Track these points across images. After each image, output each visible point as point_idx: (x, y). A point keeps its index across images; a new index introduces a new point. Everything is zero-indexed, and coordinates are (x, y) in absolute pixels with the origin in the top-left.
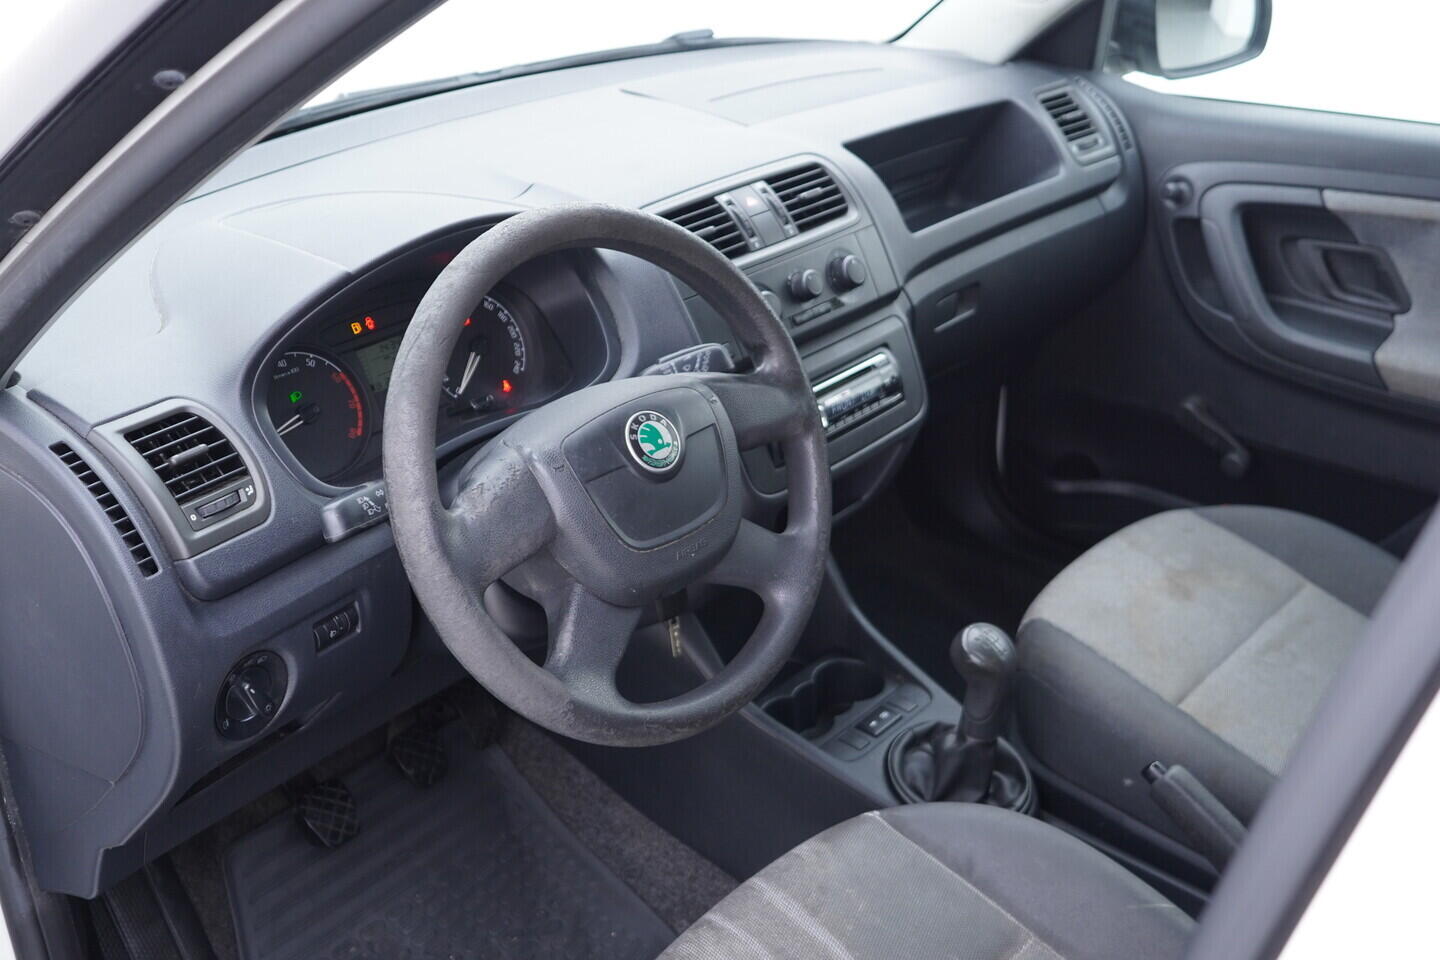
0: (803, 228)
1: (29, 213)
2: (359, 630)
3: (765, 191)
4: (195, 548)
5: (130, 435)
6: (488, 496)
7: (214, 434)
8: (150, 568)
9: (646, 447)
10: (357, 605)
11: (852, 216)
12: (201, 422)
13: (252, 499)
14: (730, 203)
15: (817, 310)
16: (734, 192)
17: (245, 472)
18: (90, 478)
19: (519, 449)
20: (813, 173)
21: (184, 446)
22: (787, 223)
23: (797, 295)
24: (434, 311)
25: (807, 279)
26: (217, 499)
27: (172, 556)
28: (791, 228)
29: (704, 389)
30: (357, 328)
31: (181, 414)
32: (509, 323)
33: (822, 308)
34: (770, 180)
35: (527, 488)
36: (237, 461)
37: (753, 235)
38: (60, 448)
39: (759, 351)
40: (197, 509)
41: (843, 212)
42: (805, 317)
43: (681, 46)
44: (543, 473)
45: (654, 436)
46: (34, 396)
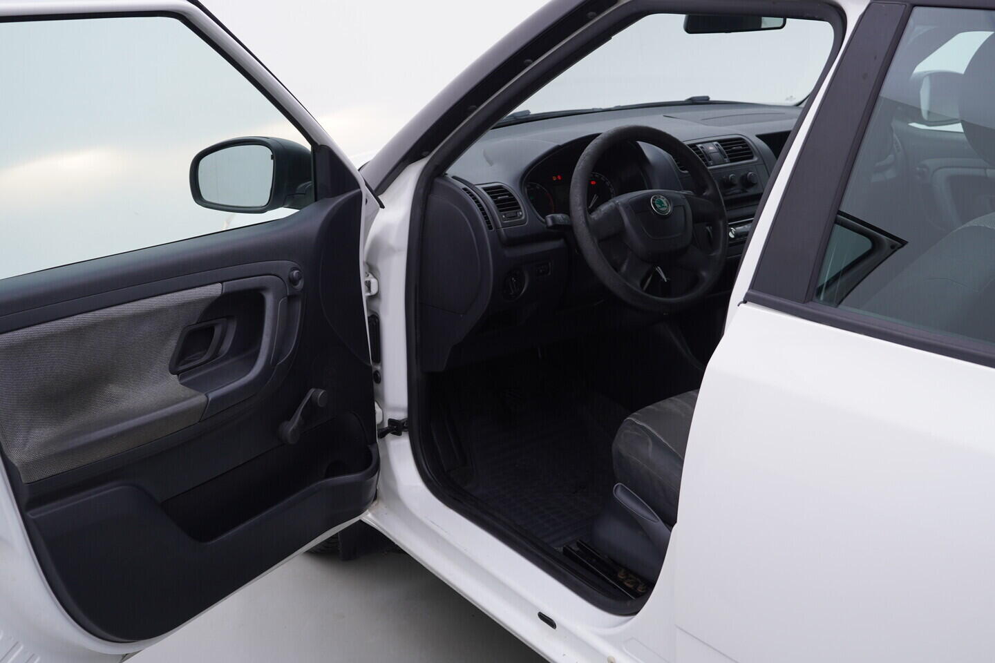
0: (732, 161)
1: (475, 106)
2: (550, 274)
3: (717, 145)
4: (504, 225)
5: (485, 189)
6: (603, 213)
7: (510, 195)
8: (490, 228)
9: (658, 206)
10: (550, 264)
11: (755, 159)
12: (506, 191)
13: (521, 216)
14: (702, 148)
15: (736, 192)
16: (705, 145)
17: (520, 208)
18: (474, 198)
19: (614, 202)
20: (740, 141)
21: (503, 195)
22: (726, 158)
23: (727, 184)
24: (590, 150)
25: (731, 179)
26: (512, 213)
27: (497, 228)
28: (727, 160)
29: (684, 197)
30: (555, 179)
31: (500, 187)
32: (610, 186)
33: (737, 191)
34: (720, 141)
35: (615, 212)
36: (517, 204)
37: (710, 160)
38: (465, 189)
39: (704, 188)
40: (505, 214)
41: (751, 158)
42: (729, 193)
43: (694, 102)
44: (621, 209)
45: (661, 203)
46: (454, 177)
